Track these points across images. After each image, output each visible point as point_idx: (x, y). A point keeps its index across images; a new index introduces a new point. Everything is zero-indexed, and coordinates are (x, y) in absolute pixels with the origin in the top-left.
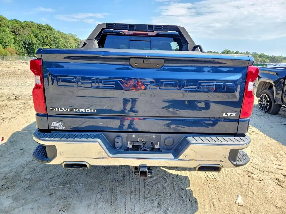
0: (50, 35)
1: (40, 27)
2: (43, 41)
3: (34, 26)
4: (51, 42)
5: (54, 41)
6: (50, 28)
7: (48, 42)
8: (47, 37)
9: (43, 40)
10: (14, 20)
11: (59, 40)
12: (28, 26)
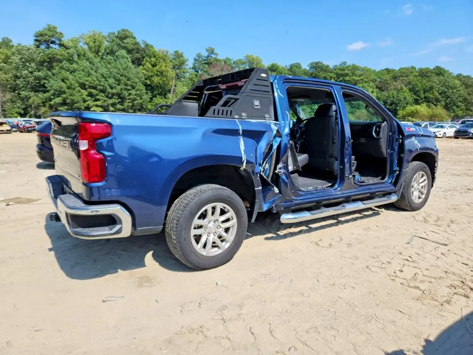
0: (439, 84)
1: (424, 74)
2: (423, 96)
3: (414, 74)
4: (439, 96)
5: (445, 93)
6: (443, 72)
7: (431, 96)
8: (432, 88)
9: (424, 93)
10: (385, 69)
11: (455, 91)
12: (404, 75)
